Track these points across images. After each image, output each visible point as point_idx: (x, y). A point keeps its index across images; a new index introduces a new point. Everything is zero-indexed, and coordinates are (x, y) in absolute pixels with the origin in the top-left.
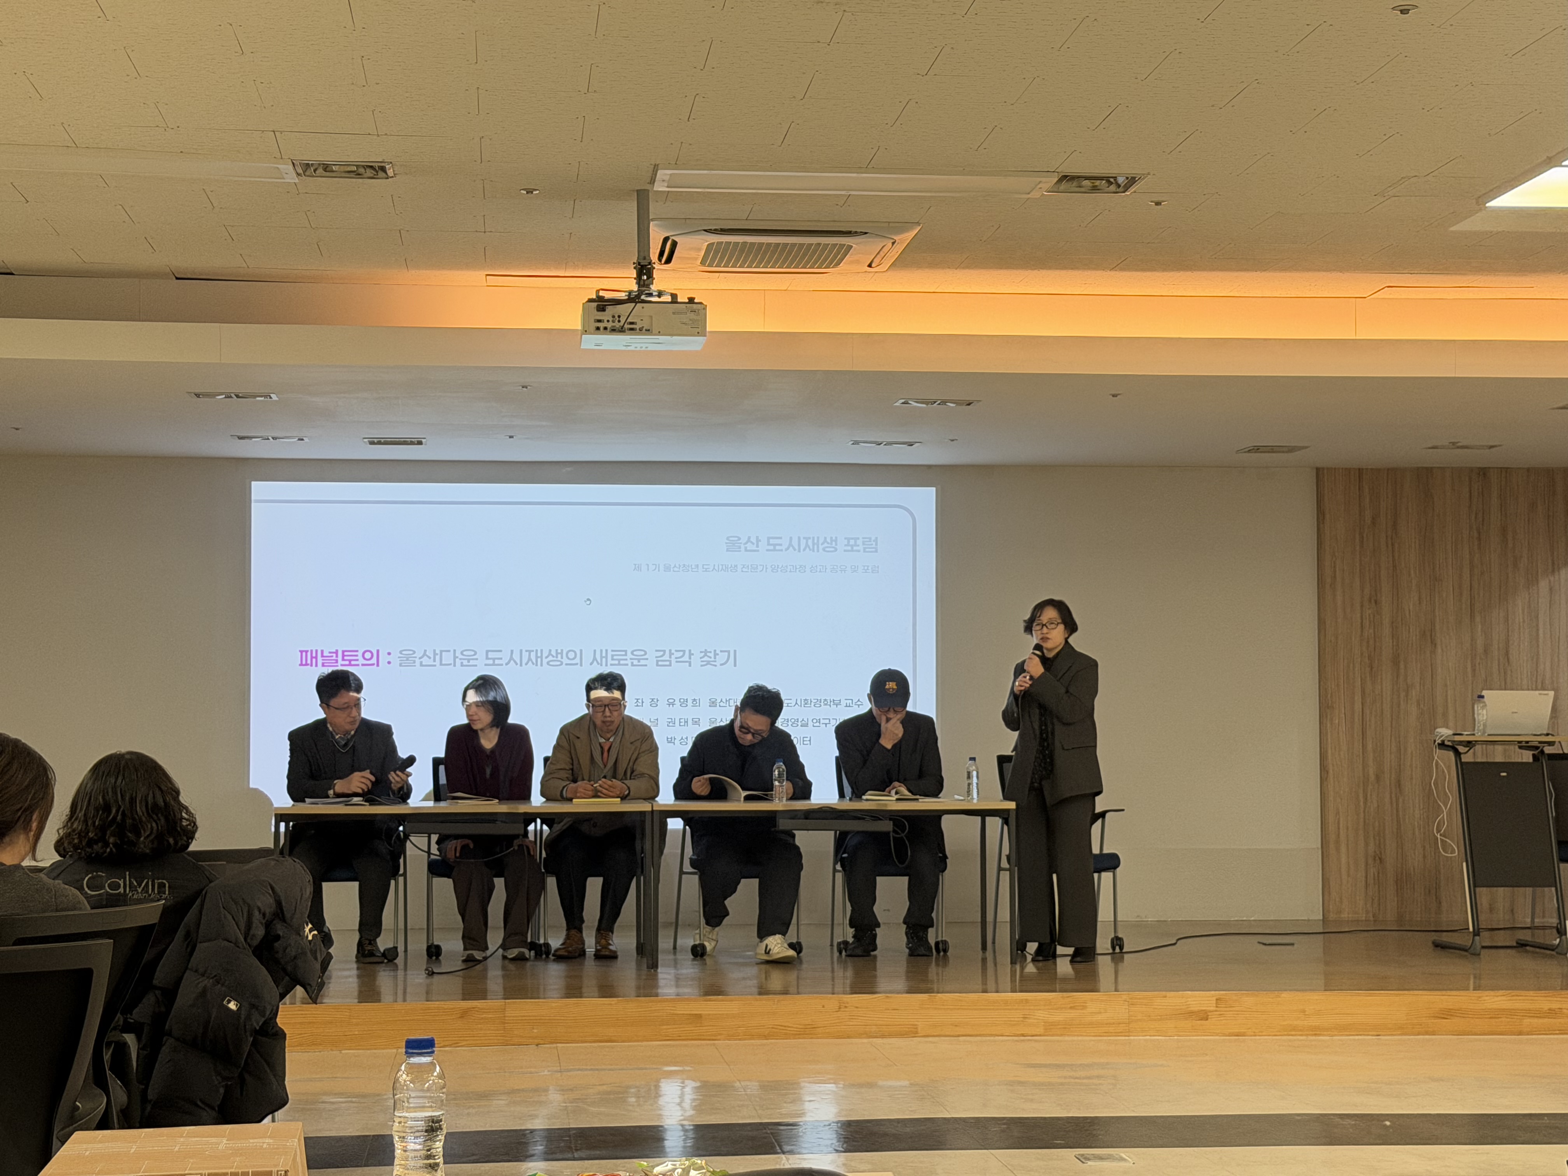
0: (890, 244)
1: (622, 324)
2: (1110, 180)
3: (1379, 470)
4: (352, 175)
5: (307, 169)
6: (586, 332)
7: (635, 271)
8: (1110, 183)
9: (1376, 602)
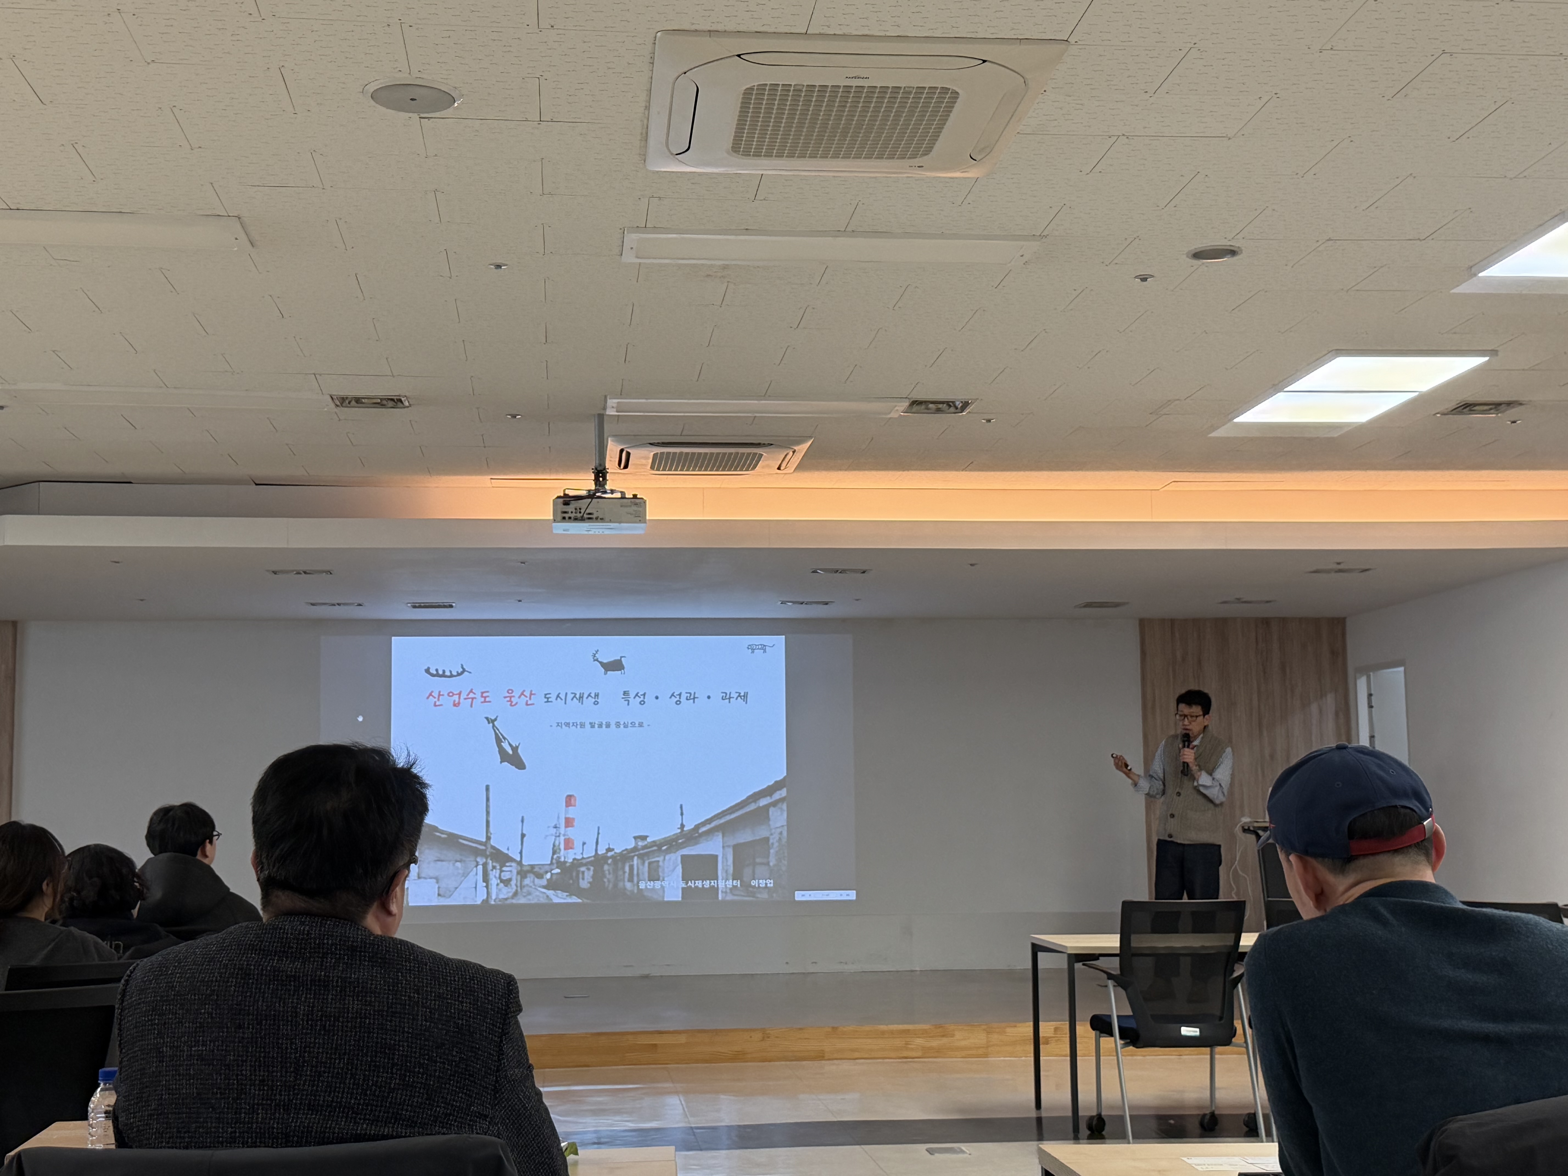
0: (791, 453)
1: (582, 514)
2: (950, 404)
4: (377, 405)
5: (343, 401)
6: (555, 521)
7: (593, 475)
8: (950, 406)
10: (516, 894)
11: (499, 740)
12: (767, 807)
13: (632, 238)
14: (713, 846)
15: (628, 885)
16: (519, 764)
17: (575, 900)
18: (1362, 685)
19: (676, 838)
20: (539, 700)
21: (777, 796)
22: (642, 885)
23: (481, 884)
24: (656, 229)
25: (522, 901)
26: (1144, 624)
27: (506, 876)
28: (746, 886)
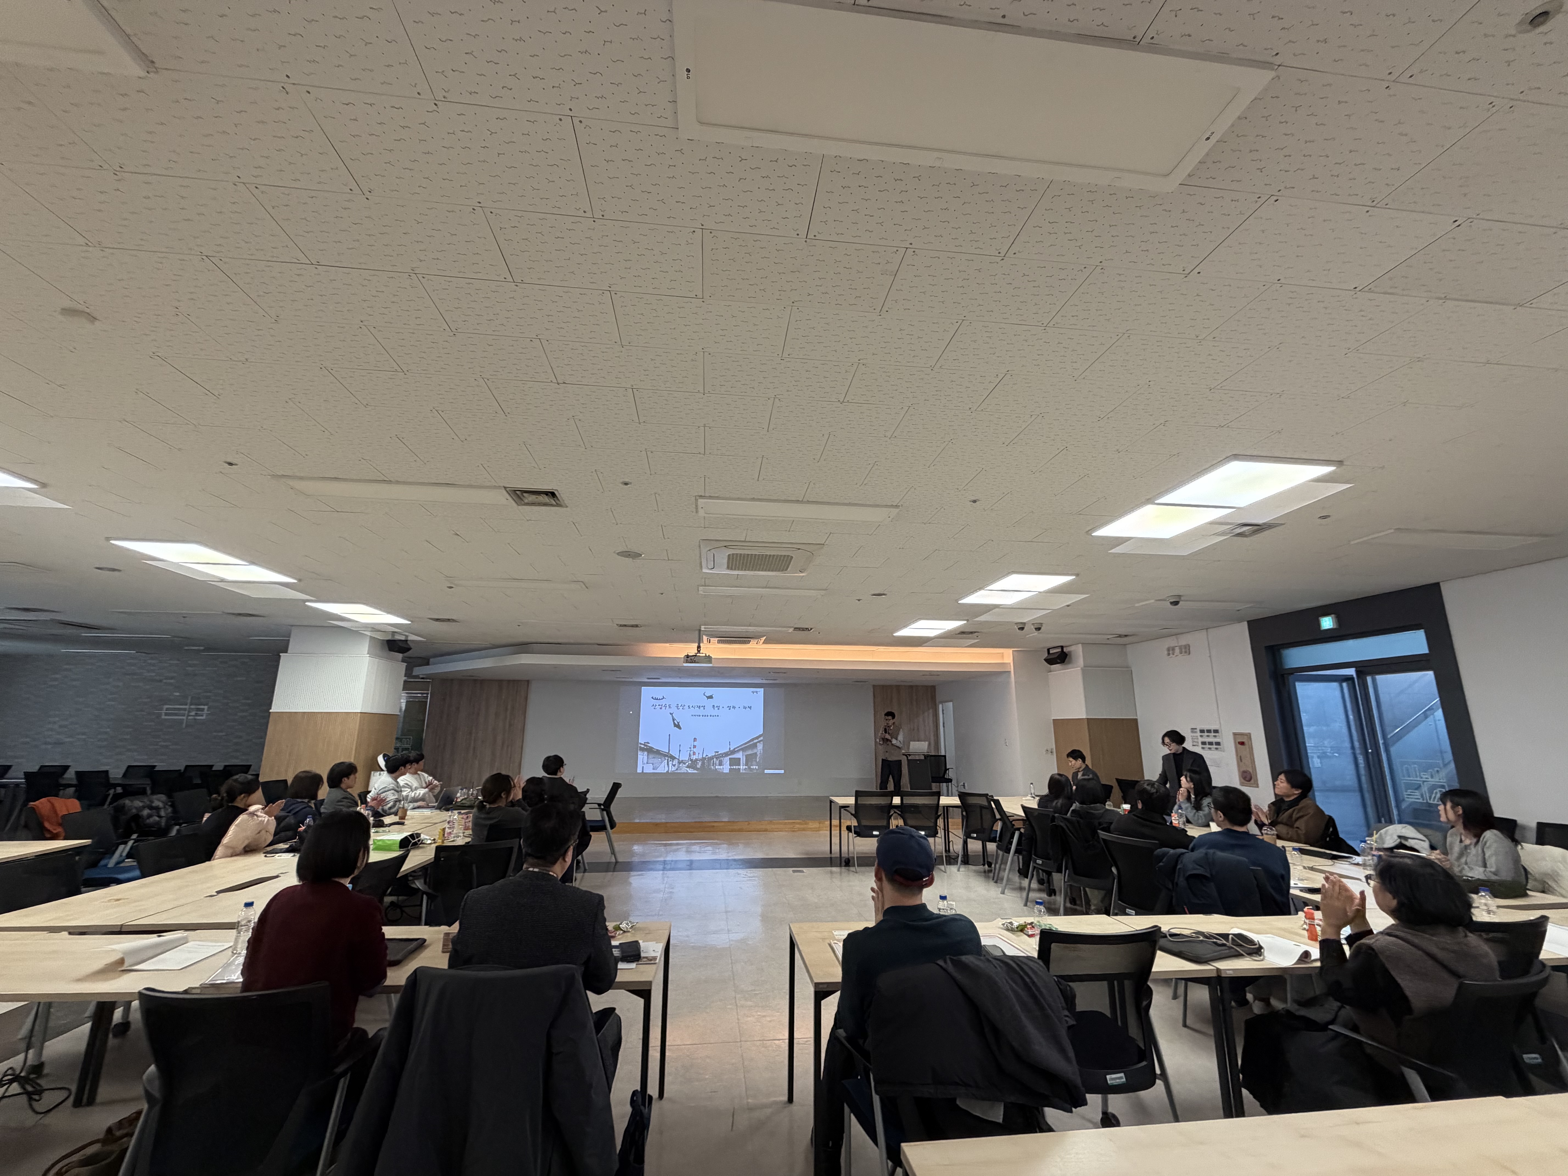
0: (760, 640)
1: (692, 661)
4: (631, 627)
5: (621, 625)
6: (684, 663)
8: (807, 629)
10: (677, 769)
11: (674, 720)
12: (756, 743)
13: (701, 588)
14: (739, 755)
15: (712, 767)
16: (680, 728)
17: (695, 771)
18: (940, 706)
19: (728, 752)
20: (686, 707)
21: (760, 739)
22: (717, 767)
23: (666, 766)
24: (708, 586)
25: (679, 771)
26: (874, 686)
27: (674, 763)
28: (749, 768)
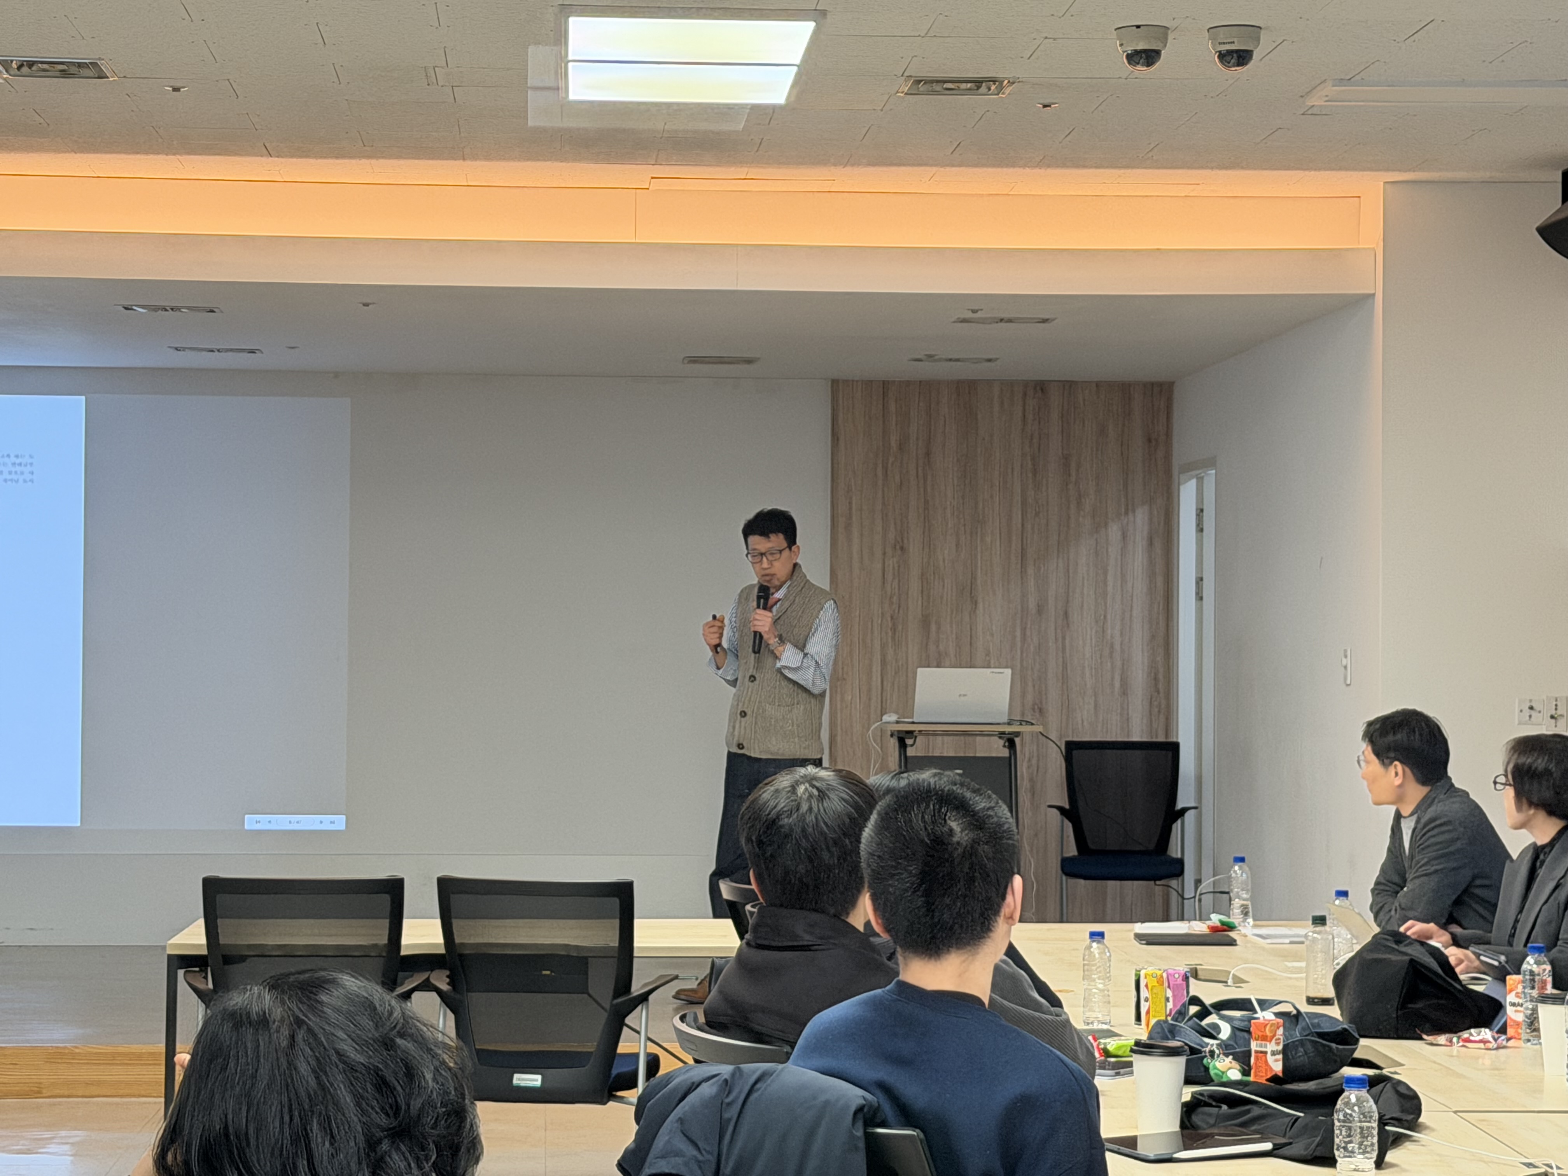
2: (76, 65)
3: (908, 383)
9: (902, 548)
26: (836, 387)
